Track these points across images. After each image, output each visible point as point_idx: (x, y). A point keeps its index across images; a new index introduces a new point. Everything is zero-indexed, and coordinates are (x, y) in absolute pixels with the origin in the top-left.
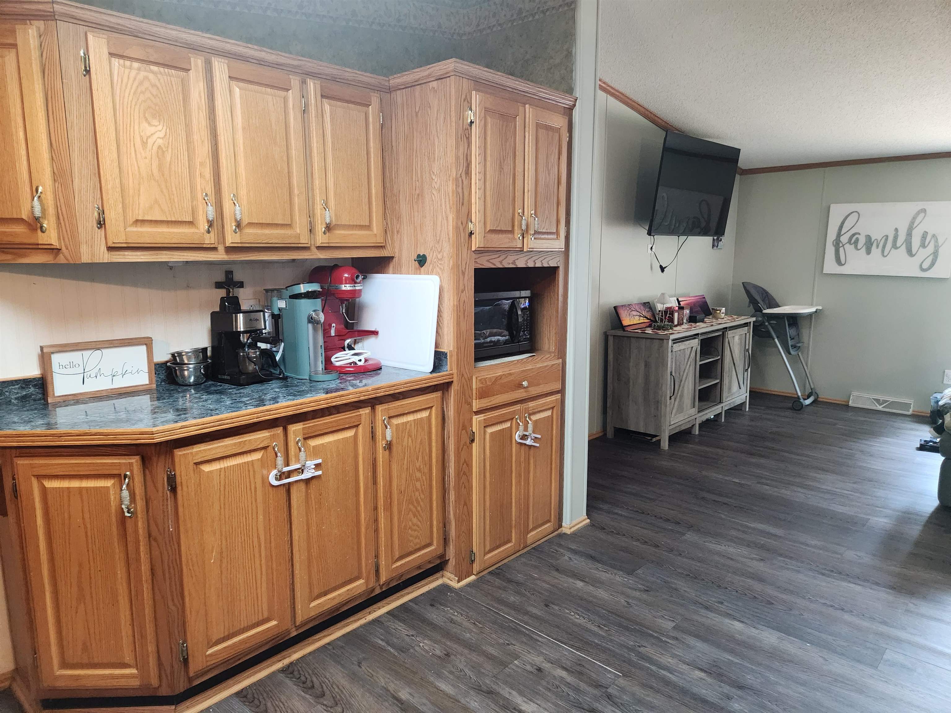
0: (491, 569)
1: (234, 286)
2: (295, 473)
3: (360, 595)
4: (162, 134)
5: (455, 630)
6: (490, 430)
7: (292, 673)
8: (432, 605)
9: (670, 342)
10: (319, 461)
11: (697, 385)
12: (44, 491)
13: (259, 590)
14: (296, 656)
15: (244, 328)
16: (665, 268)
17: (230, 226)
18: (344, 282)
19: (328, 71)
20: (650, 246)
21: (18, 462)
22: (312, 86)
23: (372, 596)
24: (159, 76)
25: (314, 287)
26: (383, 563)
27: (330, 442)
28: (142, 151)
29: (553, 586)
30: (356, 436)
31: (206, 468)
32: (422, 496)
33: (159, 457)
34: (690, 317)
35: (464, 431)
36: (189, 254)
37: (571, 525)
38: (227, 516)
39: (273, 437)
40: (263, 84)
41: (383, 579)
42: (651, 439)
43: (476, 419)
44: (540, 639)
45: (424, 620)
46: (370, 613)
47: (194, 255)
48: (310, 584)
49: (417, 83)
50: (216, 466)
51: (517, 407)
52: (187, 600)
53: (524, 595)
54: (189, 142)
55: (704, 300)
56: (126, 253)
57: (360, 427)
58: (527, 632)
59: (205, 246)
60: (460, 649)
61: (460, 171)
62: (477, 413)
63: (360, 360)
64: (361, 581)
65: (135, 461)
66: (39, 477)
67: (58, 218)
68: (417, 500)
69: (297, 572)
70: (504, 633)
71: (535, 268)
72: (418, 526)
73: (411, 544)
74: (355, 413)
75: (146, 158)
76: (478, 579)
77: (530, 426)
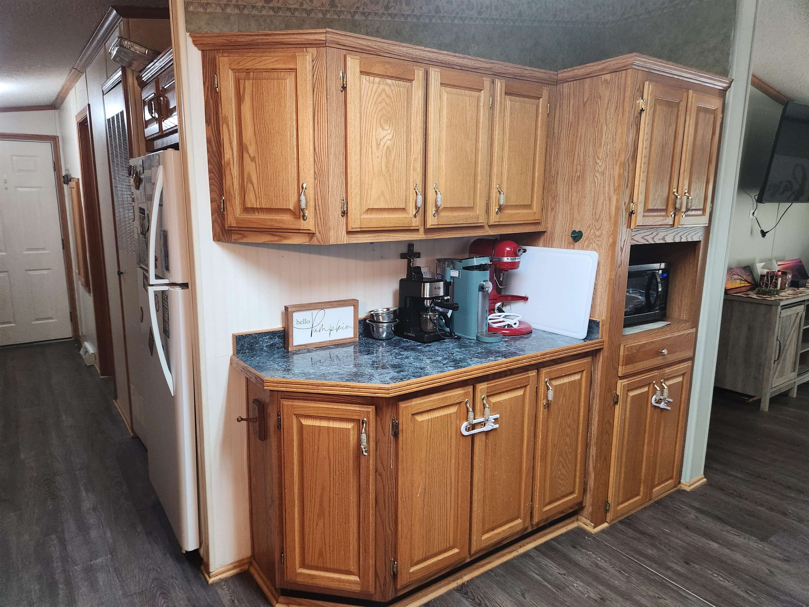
0: (621, 518)
1: (414, 257)
2: (479, 426)
3: (517, 533)
4: (389, 137)
5: (604, 575)
6: (631, 394)
7: (466, 593)
8: (574, 547)
9: (779, 308)
10: (497, 416)
11: (799, 349)
12: (301, 427)
13: (448, 521)
14: (466, 578)
15: (429, 295)
16: (767, 232)
17: (431, 210)
18: (506, 255)
19: (511, 70)
20: (752, 211)
21: (284, 403)
22: (499, 84)
23: (525, 533)
24: (392, 87)
25: (485, 261)
26: (537, 506)
27: (506, 400)
28: (376, 152)
29: (688, 544)
30: (524, 395)
31: (419, 418)
32: (570, 450)
33: (387, 408)
34: (792, 282)
35: (609, 393)
36: (400, 235)
37: (691, 483)
38: (431, 459)
39: (466, 394)
40: (462, 87)
41: (536, 520)
42: (748, 400)
43: (621, 384)
44: (689, 597)
45: (570, 560)
46: (520, 547)
47: (402, 235)
48: (483, 520)
49: (588, 76)
50: (425, 417)
51: (656, 373)
52: (400, 526)
53: (662, 551)
54: (408, 141)
55: (799, 263)
56: (358, 236)
57: (528, 388)
58: (675, 588)
59: (412, 228)
60: (613, 596)
61: (628, 157)
62: (622, 378)
63: (515, 324)
64: (519, 521)
65: (371, 409)
66: (298, 416)
67: (315, 209)
68: (566, 452)
69: (474, 509)
70: (652, 585)
71: (680, 243)
72: (565, 476)
73: (559, 491)
74: (525, 375)
75: (378, 157)
76: (610, 526)
77: (666, 391)
